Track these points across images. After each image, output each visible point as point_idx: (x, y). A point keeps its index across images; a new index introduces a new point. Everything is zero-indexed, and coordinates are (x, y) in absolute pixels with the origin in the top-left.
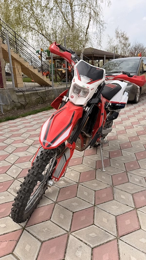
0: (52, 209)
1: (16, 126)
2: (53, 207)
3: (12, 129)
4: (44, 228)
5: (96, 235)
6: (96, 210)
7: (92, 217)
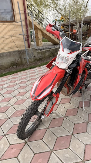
0: (45, 132)
1: (34, 73)
2: (45, 131)
3: (31, 74)
4: (38, 145)
5: (69, 156)
6: (72, 138)
7: (69, 143)
